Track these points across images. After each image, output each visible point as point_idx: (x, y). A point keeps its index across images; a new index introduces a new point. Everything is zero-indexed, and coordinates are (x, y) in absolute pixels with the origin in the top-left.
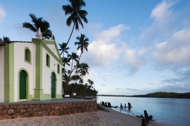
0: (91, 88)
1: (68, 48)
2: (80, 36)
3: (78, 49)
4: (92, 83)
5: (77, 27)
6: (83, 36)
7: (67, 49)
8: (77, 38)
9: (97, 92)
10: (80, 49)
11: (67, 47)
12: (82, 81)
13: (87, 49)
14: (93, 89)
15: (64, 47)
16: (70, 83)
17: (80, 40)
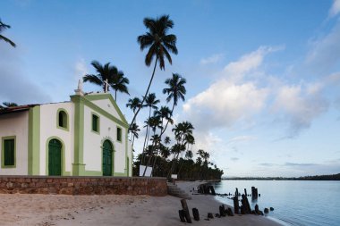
0: (209, 166)
1: (158, 101)
2: (171, 77)
3: (168, 99)
4: (206, 155)
5: (162, 65)
6: (176, 77)
7: (156, 102)
8: (167, 82)
9: (221, 173)
10: (172, 99)
11: (155, 100)
12: (190, 154)
13: (183, 98)
14: (213, 168)
15: (151, 100)
16: (171, 158)
17: (171, 84)
